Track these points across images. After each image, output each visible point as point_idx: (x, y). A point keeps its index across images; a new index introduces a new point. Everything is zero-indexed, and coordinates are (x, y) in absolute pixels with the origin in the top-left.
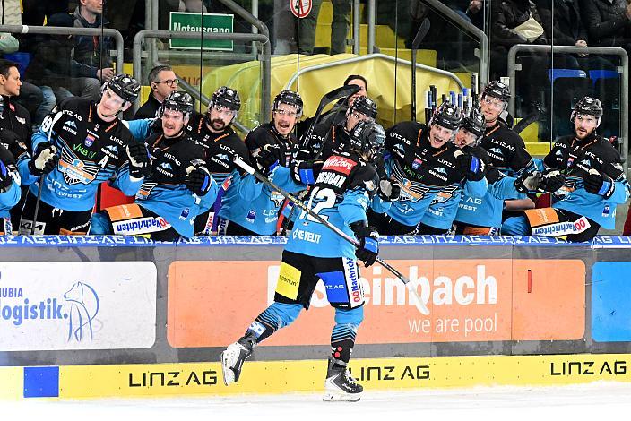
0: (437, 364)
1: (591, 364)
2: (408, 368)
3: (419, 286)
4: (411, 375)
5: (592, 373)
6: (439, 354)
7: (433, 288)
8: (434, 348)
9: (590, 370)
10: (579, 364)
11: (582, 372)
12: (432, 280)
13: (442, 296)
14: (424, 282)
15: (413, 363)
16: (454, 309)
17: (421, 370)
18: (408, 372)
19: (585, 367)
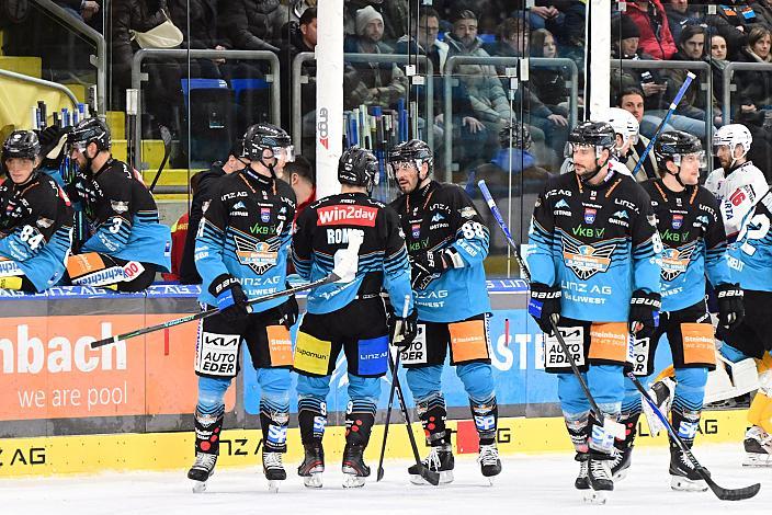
0: (54, 445)
1: (244, 442)
2: (19, 451)
3: (31, 350)
4: (22, 459)
5: (246, 453)
6: (57, 433)
7: (48, 351)
8: (51, 426)
9: (243, 449)
10: (229, 442)
11: (233, 452)
12: (46, 342)
13: (59, 361)
14: (36, 343)
15: (25, 444)
16: (74, 377)
17: (35, 453)
18: (19, 456)
19: (236, 446)
